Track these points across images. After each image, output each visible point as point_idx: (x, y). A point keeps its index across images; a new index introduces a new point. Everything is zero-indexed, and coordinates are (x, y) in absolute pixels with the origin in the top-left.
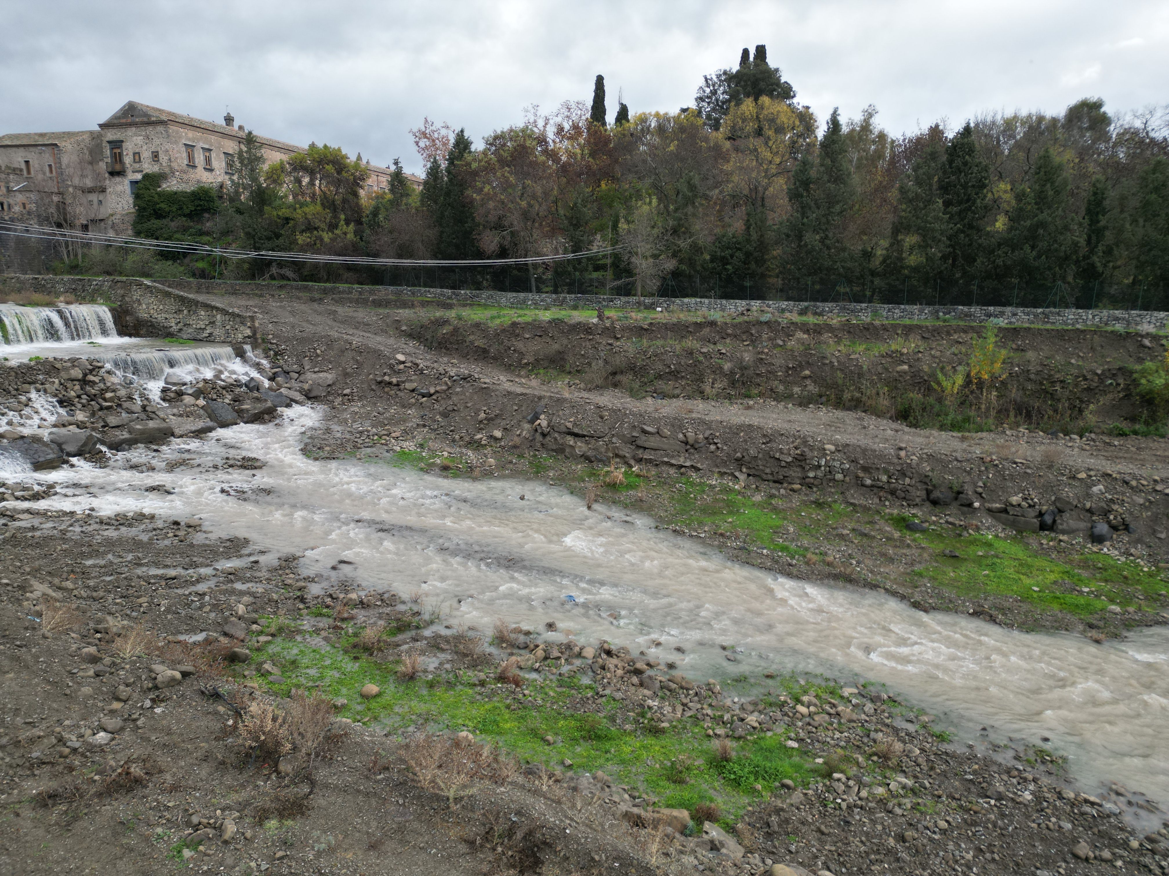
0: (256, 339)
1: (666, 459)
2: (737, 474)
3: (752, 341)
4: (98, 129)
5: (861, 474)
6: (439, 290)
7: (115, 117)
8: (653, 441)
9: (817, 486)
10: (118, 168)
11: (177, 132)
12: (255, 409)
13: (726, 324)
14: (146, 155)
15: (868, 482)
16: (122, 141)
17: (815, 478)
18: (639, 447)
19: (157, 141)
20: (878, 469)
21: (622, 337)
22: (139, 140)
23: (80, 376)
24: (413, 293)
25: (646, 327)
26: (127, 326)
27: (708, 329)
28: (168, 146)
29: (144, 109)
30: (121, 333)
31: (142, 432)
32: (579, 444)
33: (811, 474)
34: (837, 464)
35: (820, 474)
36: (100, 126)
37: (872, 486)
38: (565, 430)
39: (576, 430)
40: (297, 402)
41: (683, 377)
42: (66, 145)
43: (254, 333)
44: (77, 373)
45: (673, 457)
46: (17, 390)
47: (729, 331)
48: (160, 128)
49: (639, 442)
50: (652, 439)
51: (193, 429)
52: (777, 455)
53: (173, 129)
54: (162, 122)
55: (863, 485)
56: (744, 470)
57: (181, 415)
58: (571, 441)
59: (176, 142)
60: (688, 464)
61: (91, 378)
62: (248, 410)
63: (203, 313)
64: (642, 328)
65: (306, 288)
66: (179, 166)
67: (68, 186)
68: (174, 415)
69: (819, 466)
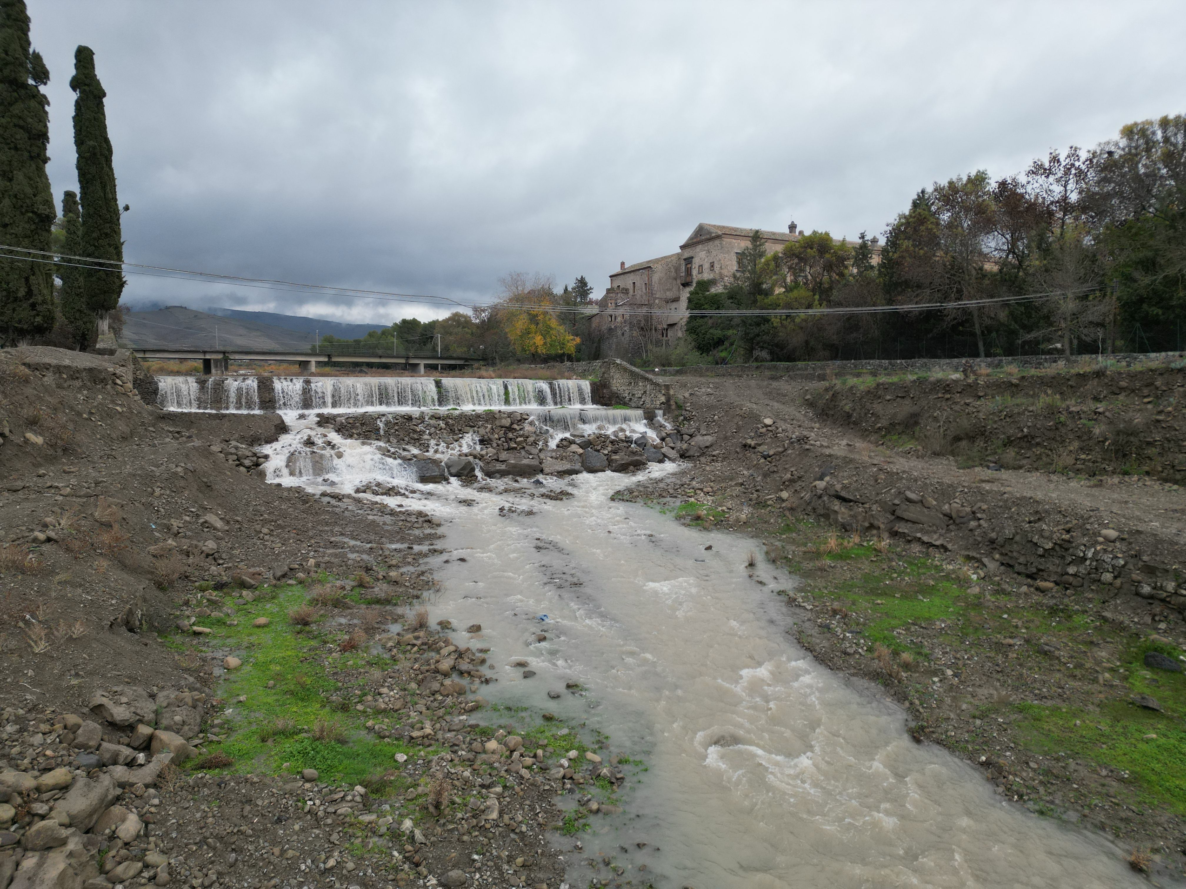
0: (670, 406)
1: (919, 535)
2: (985, 560)
3: (1157, 397)
4: (680, 251)
5: (1136, 576)
6: (877, 362)
7: (691, 239)
8: (912, 512)
9: (1075, 587)
10: (688, 280)
11: (730, 243)
12: (623, 460)
13: (1120, 373)
14: (706, 266)
15: (1146, 589)
16: (692, 258)
17: (1075, 575)
18: (900, 519)
19: (714, 253)
20: (1167, 571)
21: (986, 395)
22: (703, 254)
23: (508, 425)
24: (855, 366)
25: (1015, 381)
26: (603, 397)
27: (1095, 382)
28: (721, 256)
29: (708, 228)
30: (594, 402)
31: (514, 466)
32: (843, 509)
33: (1072, 570)
34: (1107, 558)
35: (1082, 570)
36: (681, 247)
37: (1151, 597)
38: (833, 493)
39: (843, 494)
40: (670, 459)
41: (1038, 444)
42: (656, 267)
43: (668, 400)
44: (507, 422)
45: (927, 532)
46: (460, 430)
47: (1123, 384)
48: (717, 242)
49: (899, 513)
50: (912, 507)
51: (560, 469)
52: (1036, 539)
53: (726, 240)
54: (718, 237)
55: (1138, 594)
56: (997, 556)
57: (557, 458)
58: (836, 505)
59: (728, 252)
60: (938, 543)
61: (515, 426)
62: (616, 460)
63: (641, 384)
64: (1012, 385)
65: (775, 367)
66: (729, 271)
67: (656, 298)
68: (552, 457)
69: (1084, 559)
